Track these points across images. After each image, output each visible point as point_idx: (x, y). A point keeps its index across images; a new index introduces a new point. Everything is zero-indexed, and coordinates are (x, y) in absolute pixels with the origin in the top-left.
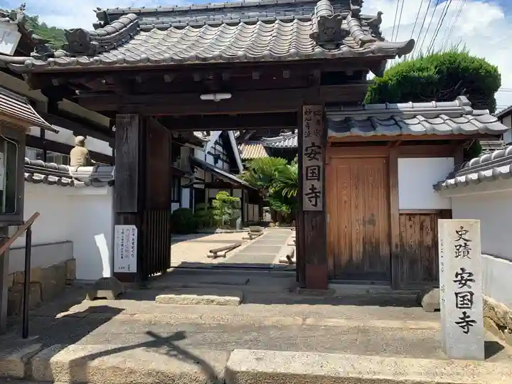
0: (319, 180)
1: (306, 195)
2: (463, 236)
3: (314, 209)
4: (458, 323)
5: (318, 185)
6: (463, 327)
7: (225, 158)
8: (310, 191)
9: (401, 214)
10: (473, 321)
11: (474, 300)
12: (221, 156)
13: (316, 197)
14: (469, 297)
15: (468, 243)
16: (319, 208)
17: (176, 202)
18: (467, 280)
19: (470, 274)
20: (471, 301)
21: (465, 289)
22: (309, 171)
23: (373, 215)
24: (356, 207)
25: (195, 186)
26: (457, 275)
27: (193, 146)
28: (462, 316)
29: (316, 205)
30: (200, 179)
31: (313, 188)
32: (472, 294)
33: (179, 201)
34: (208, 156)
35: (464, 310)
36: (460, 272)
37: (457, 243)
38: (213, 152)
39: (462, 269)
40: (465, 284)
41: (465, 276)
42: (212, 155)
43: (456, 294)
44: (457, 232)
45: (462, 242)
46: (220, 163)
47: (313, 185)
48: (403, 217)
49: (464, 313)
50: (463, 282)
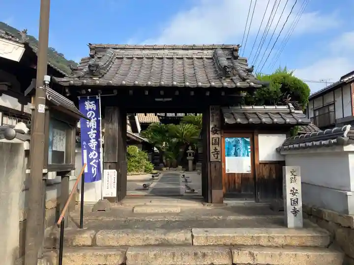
1: (212, 153)
2: (293, 174)
3: (216, 160)
4: (292, 212)
5: (218, 148)
6: (294, 214)
8: (214, 151)
9: (260, 163)
10: (298, 211)
13: (217, 154)
15: (295, 176)
16: (219, 160)
19: (297, 190)
20: (297, 202)
21: (295, 197)
22: (214, 140)
26: (291, 190)
28: (293, 209)
29: (217, 158)
31: (216, 149)
32: (297, 199)
37: (291, 177)
39: (293, 188)
41: (295, 191)
43: (291, 199)
44: (291, 172)
45: (293, 176)
47: (215, 147)
48: (261, 165)
49: (294, 207)
50: (294, 194)
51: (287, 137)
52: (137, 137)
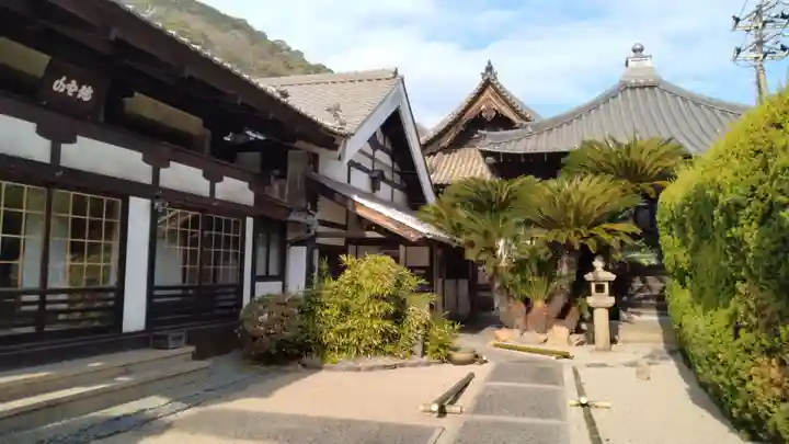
7: (397, 179)
12: (388, 175)
17: (273, 278)
25: (320, 240)
27: (316, 149)
30: (332, 225)
33: (281, 276)
34: (355, 173)
38: (367, 163)
42: (366, 171)
46: (385, 190)
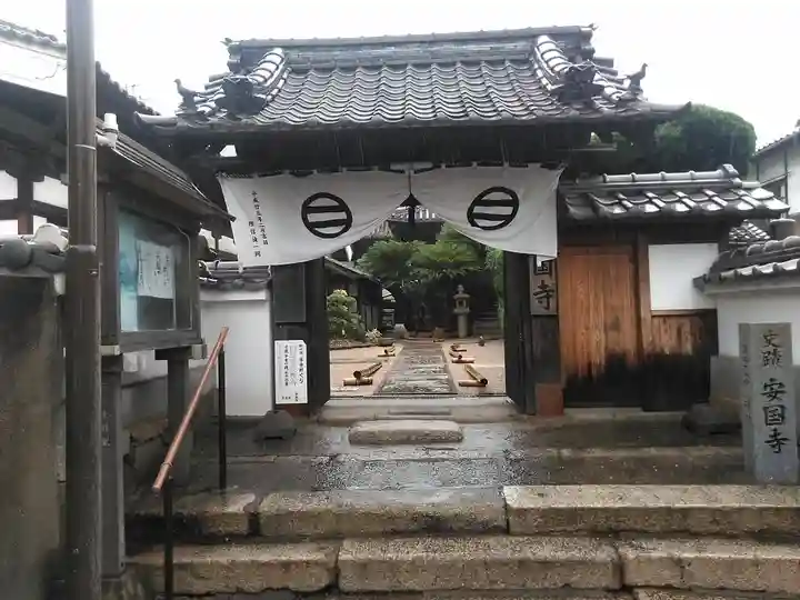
0: (550, 274)
1: (535, 294)
2: (773, 342)
3: (544, 312)
4: (768, 442)
5: (549, 282)
6: (773, 446)
8: (539, 290)
9: (653, 316)
10: (784, 439)
11: (786, 415)
13: (548, 297)
14: (780, 411)
15: (779, 349)
16: (552, 311)
18: (777, 392)
19: (781, 385)
20: (782, 416)
21: (775, 402)
23: (617, 319)
24: (596, 309)
26: (766, 386)
28: (772, 433)
29: (548, 308)
31: (543, 286)
32: (783, 408)
35: (773, 427)
36: (769, 383)
37: (765, 350)
39: (772, 380)
40: (775, 397)
41: (775, 387)
43: (765, 409)
44: (765, 337)
45: (771, 348)
47: (543, 281)
49: (775, 430)
50: (773, 395)
51: (720, 251)
52: (346, 270)
